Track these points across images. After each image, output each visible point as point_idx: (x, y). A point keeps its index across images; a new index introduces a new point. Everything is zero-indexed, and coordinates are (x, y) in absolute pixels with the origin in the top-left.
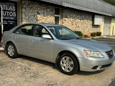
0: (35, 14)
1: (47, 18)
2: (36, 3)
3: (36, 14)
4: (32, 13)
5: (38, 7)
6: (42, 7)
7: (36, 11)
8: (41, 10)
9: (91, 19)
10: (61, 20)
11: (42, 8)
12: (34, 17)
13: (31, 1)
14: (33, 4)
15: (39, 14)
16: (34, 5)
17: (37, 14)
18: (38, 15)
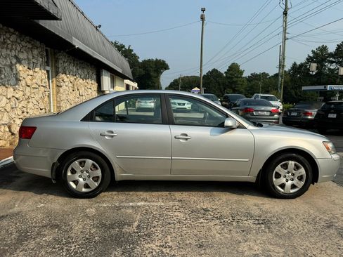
0: (11, 62)
1: (35, 74)
2: (12, 30)
3: (13, 62)
4: (5, 58)
5: (16, 41)
6: (23, 43)
7: (13, 53)
8: (23, 52)
9: (95, 77)
10: (54, 79)
11: (23, 46)
12: (12, 70)
13: (3, 24)
14: (6, 32)
15: (19, 61)
16: (8, 35)
17: (16, 63)
18: (18, 65)
